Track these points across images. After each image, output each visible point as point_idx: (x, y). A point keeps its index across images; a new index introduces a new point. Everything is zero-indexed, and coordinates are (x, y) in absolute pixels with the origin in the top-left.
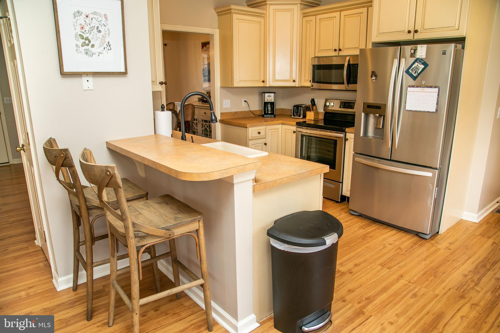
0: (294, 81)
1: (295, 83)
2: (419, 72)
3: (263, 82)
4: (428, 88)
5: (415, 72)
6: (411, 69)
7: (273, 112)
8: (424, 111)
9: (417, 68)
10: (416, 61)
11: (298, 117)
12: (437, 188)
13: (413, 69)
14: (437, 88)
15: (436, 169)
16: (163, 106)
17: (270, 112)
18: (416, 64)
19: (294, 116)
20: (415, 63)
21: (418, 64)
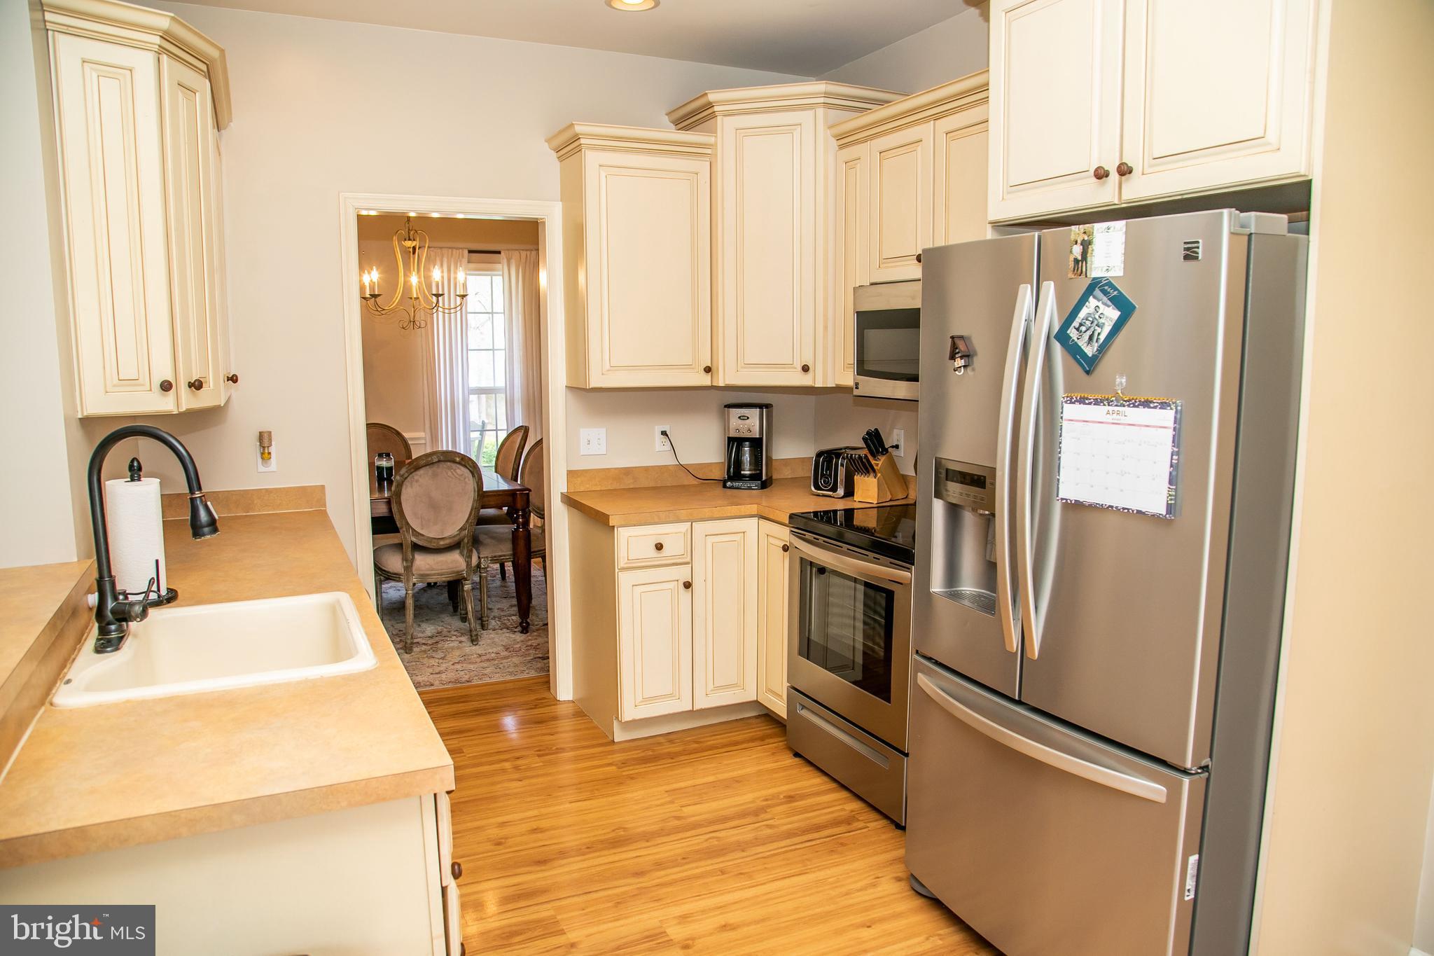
0: (806, 369)
1: (809, 376)
2: (1102, 337)
3: (708, 370)
4: (1137, 407)
5: (1091, 338)
6: (1076, 324)
7: (758, 472)
8: (1124, 509)
9: (1095, 321)
10: (1090, 291)
11: (830, 493)
12: (1193, 859)
13: (1081, 325)
14: (1171, 409)
15: (1185, 772)
16: (135, 464)
17: (748, 473)
18: (1092, 302)
19: (817, 487)
20: (1087, 300)
21: (1100, 304)
